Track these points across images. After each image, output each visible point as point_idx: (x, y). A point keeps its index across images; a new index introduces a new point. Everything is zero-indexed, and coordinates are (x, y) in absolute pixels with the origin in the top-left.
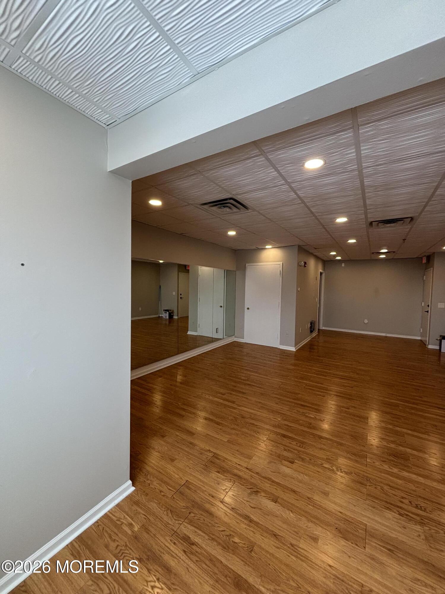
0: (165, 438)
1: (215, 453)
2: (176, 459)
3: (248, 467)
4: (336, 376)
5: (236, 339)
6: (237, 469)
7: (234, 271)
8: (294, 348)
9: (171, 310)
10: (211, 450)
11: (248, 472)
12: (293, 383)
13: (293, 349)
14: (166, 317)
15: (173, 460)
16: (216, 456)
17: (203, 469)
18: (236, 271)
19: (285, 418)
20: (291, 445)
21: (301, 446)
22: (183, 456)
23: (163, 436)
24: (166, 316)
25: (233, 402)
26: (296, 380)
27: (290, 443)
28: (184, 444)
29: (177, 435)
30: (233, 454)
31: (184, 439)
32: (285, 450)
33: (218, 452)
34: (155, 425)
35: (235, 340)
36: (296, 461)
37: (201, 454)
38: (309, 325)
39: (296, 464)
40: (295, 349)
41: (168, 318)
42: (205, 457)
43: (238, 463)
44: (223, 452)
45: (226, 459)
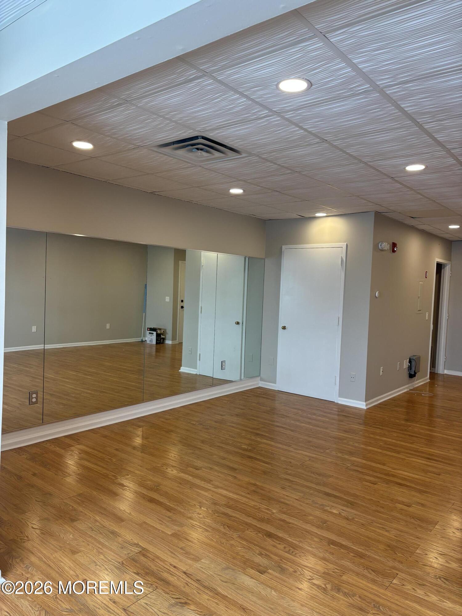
0: (75, 523)
1: (144, 549)
2: (80, 551)
3: (187, 572)
4: (421, 454)
5: (262, 384)
6: (169, 572)
7: (262, 259)
8: (364, 403)
9: (160, 329)
10: (140, 544)
11: (184, 577)
12: (329, 460)
13: (362, 405)
14: (151, 341)
15: (74, 552)
16: (144, 552)
17: (115, 567)
18: (264, 259)
19: (285, 510)
20: (274, 549)
21: (291, 552)
22: (92, 549)
23: (73, 520)
24: (151, 339)
25: (209, 481)
26: (340, 455)
27: (274, 546)
28: (101, 533)
29: (96, 521)
30: (172, 553)
31: (104, 526)
32: (261, 554)
33: (150, 548)
34: (68, 504)
35: (260, 385)
36: (270, 571)
37: (122, 548)
38: (406, 364)
39: (268, 575)
40: (366, 405)
41: (154, 342)
42: (126, 553)
43: (174, 564)
44: (158, 548)
45: (158, 558)
